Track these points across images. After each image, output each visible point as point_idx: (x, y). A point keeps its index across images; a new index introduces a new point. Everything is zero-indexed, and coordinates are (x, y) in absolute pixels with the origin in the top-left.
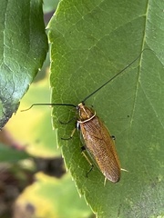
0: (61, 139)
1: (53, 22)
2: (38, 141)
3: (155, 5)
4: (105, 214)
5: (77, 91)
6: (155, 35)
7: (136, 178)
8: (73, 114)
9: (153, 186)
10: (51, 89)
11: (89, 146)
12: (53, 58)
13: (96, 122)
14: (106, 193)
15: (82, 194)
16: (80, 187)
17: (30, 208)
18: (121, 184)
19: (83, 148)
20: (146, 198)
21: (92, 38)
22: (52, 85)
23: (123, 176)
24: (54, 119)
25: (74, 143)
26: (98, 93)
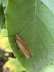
0: (12, 47)
1: (6, 11)
2: (8, 47)
3: (37, 2)
4: (28, 68)
5: (16, 31)
6: (38, 11)
7: (36, 56)
8: (15, 38)
9: (42, 58)
10: (7, 31)
11: (20, 48)
12: (7, 22)
13: (22, 40)
14: (27, 62)
15: (20, 63)
16: (19, 61)
17: (8, 69)
18: (32, 59)
19: (19, 49)
20: (40, 62)
21: (18, 14)
22: (7, 30)
23: (32, 56)
24: (9, 41)
25: (16, 48)
26: (22, 31)
